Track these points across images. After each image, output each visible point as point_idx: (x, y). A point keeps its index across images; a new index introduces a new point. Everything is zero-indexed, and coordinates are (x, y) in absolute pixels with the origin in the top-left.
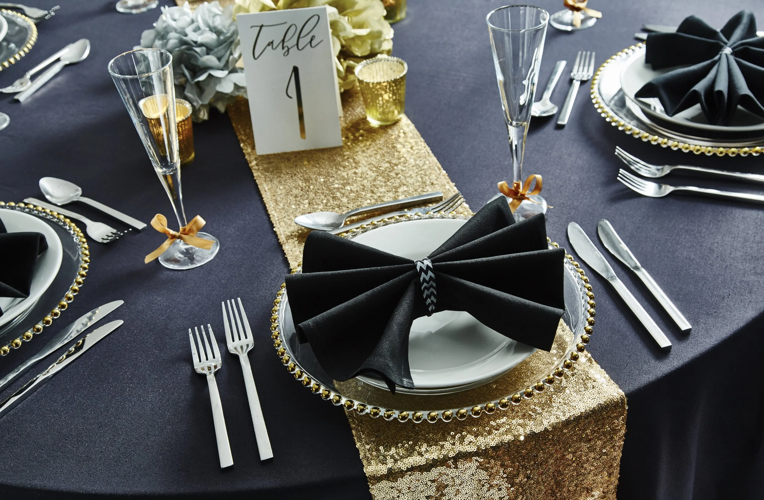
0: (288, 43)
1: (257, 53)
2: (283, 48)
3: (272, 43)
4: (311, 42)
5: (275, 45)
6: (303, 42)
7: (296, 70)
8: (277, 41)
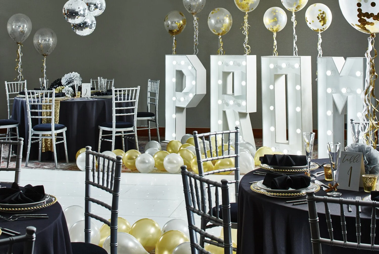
0: (352, 160)
1: (344, 161)
2: (350, 161)
3: (348, 159)
4: (357, 161)
5: (348, 160)
6: (355, 161)
7: (351, 167)
8: (349, 159)
